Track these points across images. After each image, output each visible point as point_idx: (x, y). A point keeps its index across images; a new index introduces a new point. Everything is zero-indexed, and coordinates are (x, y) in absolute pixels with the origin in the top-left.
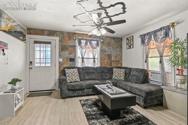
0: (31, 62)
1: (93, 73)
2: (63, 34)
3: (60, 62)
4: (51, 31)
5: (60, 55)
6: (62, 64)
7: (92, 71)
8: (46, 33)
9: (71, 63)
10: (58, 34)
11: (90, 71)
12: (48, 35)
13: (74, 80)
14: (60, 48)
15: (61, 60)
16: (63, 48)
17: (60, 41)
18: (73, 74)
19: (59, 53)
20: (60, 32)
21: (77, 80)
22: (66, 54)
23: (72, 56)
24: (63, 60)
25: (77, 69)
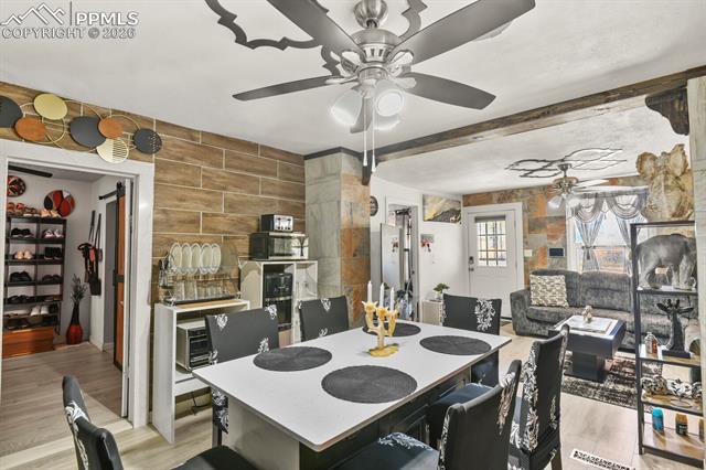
0: (471, 258)
1: (618, 291)
2: (531, 192)
3: (525, 259)
4: (506, 191)
5: (526, 243)
6: (532, 264)
7: (613, 286)
8: (495, 197)
9: (555, 260)
10: (519, 194)
11: (606, 284)
12: (500, 201)
13: (550, 302)
14: (527, 225)
15: (529, 253)
16: (533, 226)
17: (524, 211)
18: (549, 287)
19: (524, 237)
20: (524, 189)
21: (559, 303)
22: (541, 239)
23: (556, 244)
24: (533, 253)
25: (562, 277)
